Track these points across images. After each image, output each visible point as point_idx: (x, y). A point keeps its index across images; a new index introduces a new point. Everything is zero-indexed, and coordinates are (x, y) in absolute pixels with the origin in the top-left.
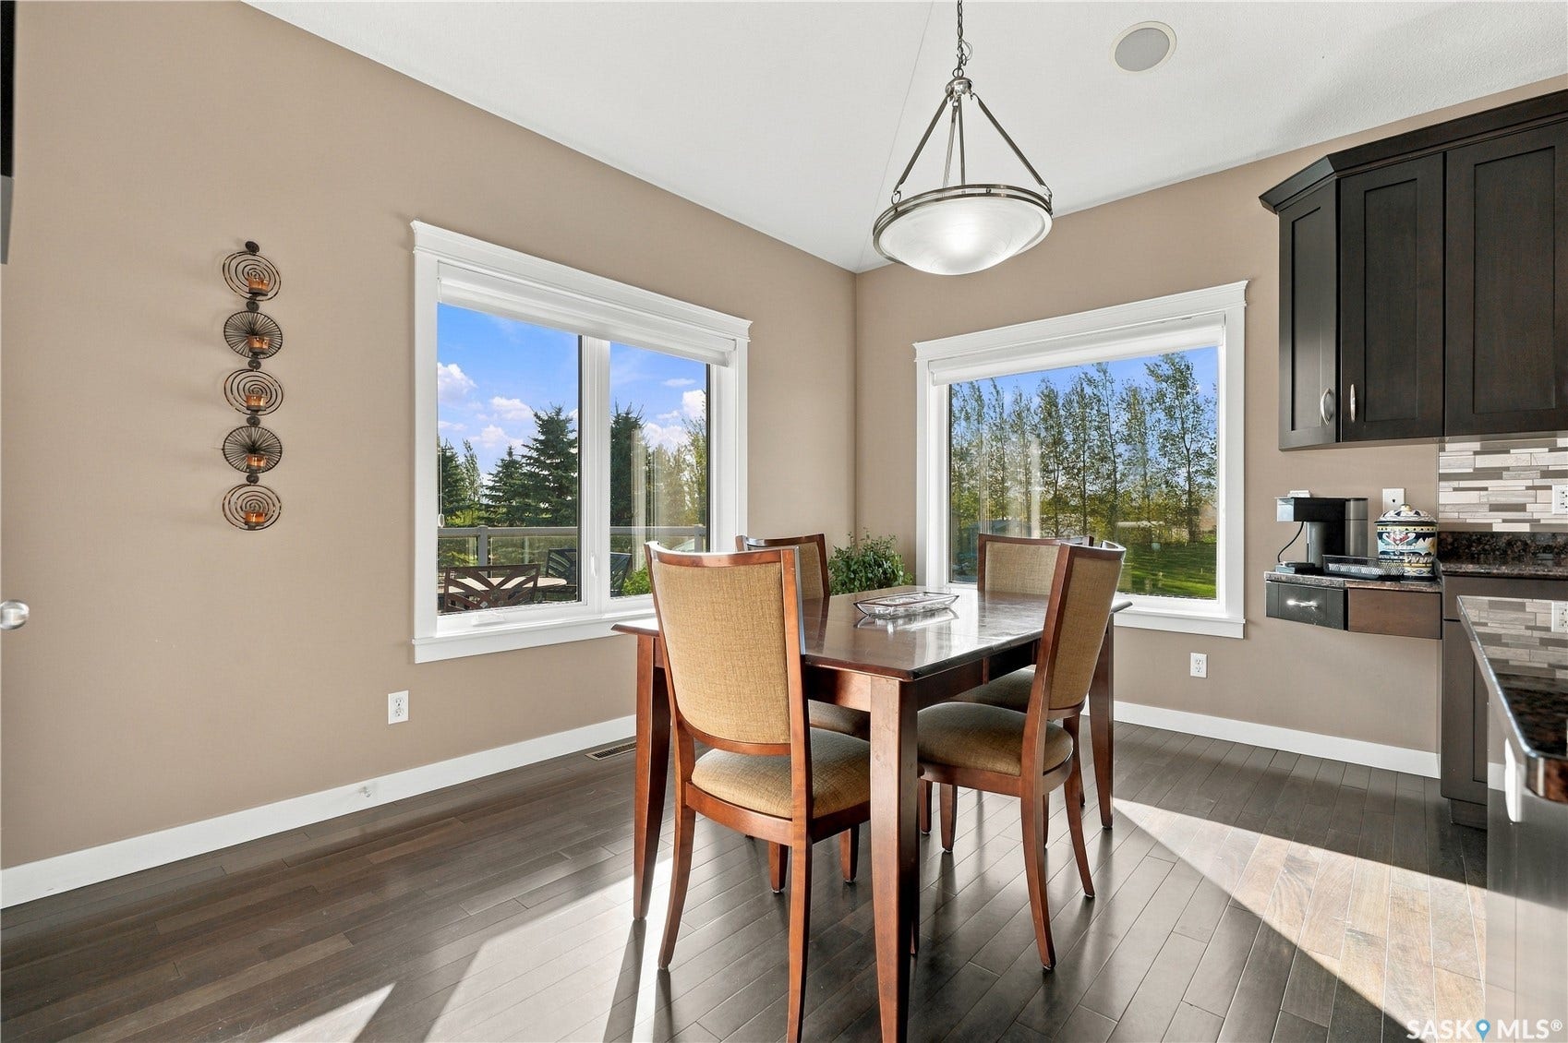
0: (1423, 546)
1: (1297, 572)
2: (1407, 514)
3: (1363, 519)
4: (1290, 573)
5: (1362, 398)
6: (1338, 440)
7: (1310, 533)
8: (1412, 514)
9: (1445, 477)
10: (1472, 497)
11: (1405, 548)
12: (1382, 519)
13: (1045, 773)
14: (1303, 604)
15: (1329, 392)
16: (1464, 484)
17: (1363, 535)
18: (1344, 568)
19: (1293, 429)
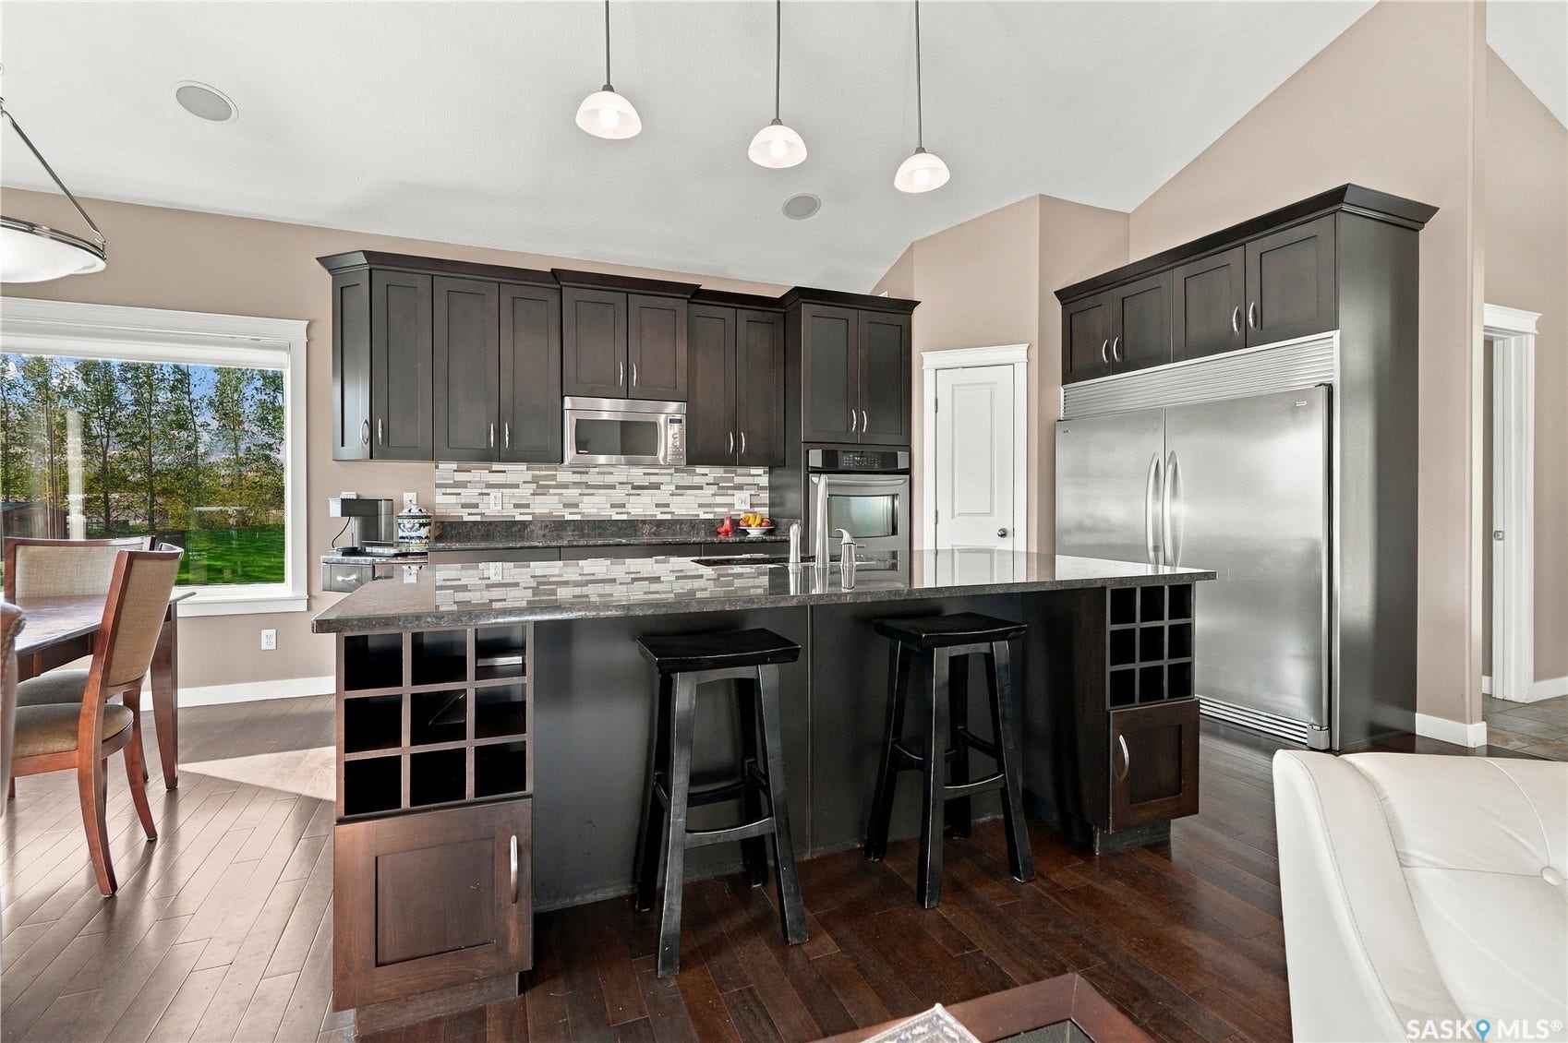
0: (424, 532)
1: (343, 555)
2: (415, 511)
3: (391, 512)
4: (339, 557)
5: (386, 427)
6: (371, 457)
7: (354, 525)
8: (417, 511)
9: (438, 486)
10: (453, 499)
11: (414, 534)
12: (400, 514)
13: (103, 741)
14: (347, 579)
15: (366, 422)
16: (448, 491)
17: (390, 525)
18: (375, 550)
19: (343, 446)
